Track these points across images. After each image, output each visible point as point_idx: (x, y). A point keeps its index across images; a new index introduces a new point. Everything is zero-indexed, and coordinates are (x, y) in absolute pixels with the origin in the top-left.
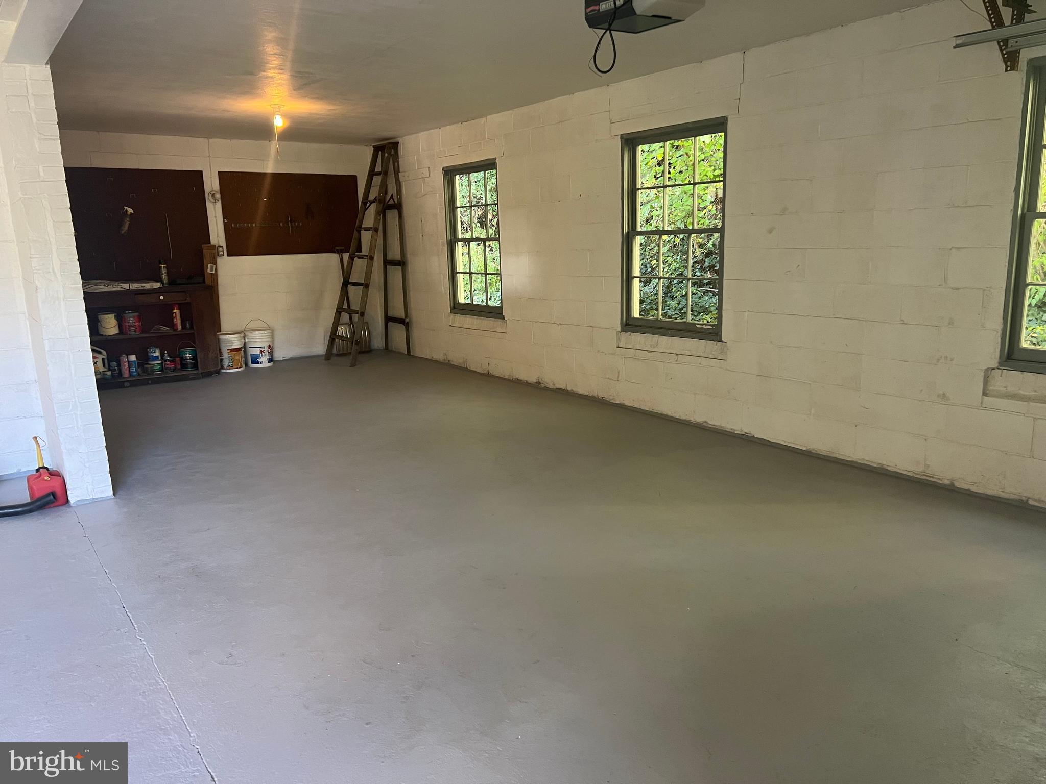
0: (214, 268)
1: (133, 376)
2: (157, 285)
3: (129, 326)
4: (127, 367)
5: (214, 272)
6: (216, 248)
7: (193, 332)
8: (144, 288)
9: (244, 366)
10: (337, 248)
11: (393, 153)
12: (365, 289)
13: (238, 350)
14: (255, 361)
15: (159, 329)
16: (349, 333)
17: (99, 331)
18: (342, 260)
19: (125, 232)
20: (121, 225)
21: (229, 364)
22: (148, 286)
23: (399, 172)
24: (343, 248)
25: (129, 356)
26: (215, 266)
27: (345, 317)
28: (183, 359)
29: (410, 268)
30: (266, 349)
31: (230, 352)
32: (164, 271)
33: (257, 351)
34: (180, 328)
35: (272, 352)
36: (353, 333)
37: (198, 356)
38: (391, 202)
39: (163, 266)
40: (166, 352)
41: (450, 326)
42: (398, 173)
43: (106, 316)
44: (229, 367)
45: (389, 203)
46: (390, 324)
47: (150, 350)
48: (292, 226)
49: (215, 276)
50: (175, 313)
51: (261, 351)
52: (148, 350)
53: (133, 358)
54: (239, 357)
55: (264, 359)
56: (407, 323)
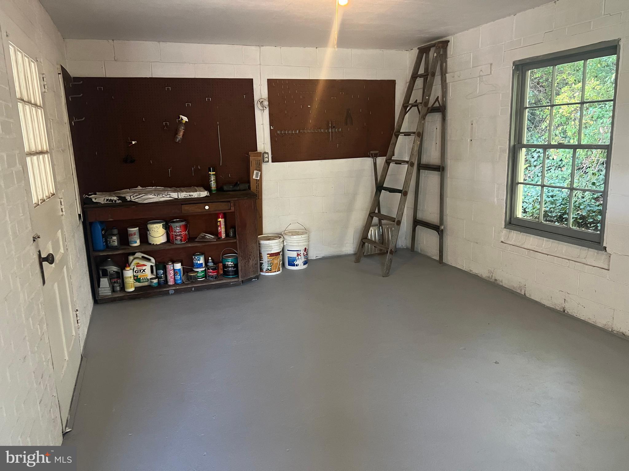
0: (259, 174)
1: (178, 284)
2: (204, 194)
3: (175, 235)
4: (172, 275)
5: (258, 178)
6: (262, 155)
7: (235, 241)
8: (192, 197)
9: (281, 269)
10: (372, 152)
11: (441, 53)
12: (403, 196)
13: (277, 254)
14: (291, 264)
15: (204, 237)
16: (378, 235)
17: (149, 241)
18: (375, 164)
19: (179, 141)
20: (176, 133)
21: (268, 268)
22: (195, 195)
23: (447, 73)
24: (377, 152)
25: (175, 265)
26: (260, 173)
27: (375, 220)
28: (225, 266)
29: (449, 173)
30: (302, 252)
31: (270, 256)
32: (213, 178)
33: (294, 255)
34: (223, 236)
35: (307, 254)
36: (382, 236)
37: (239, 265)
38: (437, 105)
39: (212, 173)
40: (210, 258)
41: (502, 242)
42: (445, 74)
43: (155, 225)
44: (268, 271)
45: (434, 106)
46: (419, 228)
47: (195, 258)
48: (332, 132)
49: (259, 183)
50: (220, 221)
51: (298, 254)
52: (193, 257)
53: (178, 266)
54: (278, 261)
55: (300, 262)
56: (442, 231)
